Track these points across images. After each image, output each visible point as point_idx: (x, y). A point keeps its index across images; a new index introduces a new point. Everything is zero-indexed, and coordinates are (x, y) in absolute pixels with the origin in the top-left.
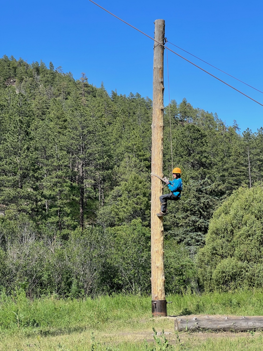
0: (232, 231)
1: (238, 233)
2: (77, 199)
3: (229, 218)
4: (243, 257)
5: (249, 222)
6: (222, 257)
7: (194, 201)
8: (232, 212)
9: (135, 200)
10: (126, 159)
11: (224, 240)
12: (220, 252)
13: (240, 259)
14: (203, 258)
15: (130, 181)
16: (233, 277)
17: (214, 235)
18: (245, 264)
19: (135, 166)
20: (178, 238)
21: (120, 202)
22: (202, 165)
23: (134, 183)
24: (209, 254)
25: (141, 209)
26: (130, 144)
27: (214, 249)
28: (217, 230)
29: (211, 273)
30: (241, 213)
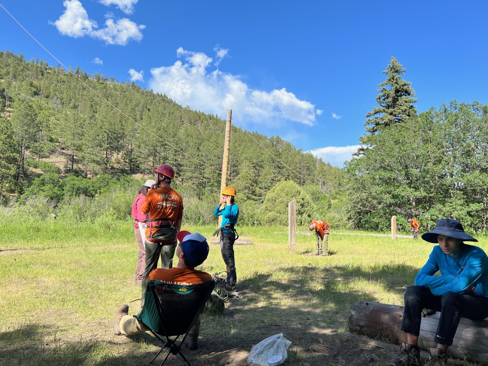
0: (275, 200)
1: (277, 201)
3: (274, 194)
4: (278, 212)
5: (282, 197)
6: (270, 211)
8: (276, 192)
10: (244, 163)
11: (271, 203)
12: (269, 209)
13: (277, 212)
14: (262, 211)
16: (273, 220)
17: (267, 201)
18: (279, 215)
19: (248, 166)
20: (261, 201)
22: (279, 168)
24: (264, 209)
26: (247, 156)
27: (267, 207)
28: (269, 199)
29: (264, 218)
30: (279, 192)
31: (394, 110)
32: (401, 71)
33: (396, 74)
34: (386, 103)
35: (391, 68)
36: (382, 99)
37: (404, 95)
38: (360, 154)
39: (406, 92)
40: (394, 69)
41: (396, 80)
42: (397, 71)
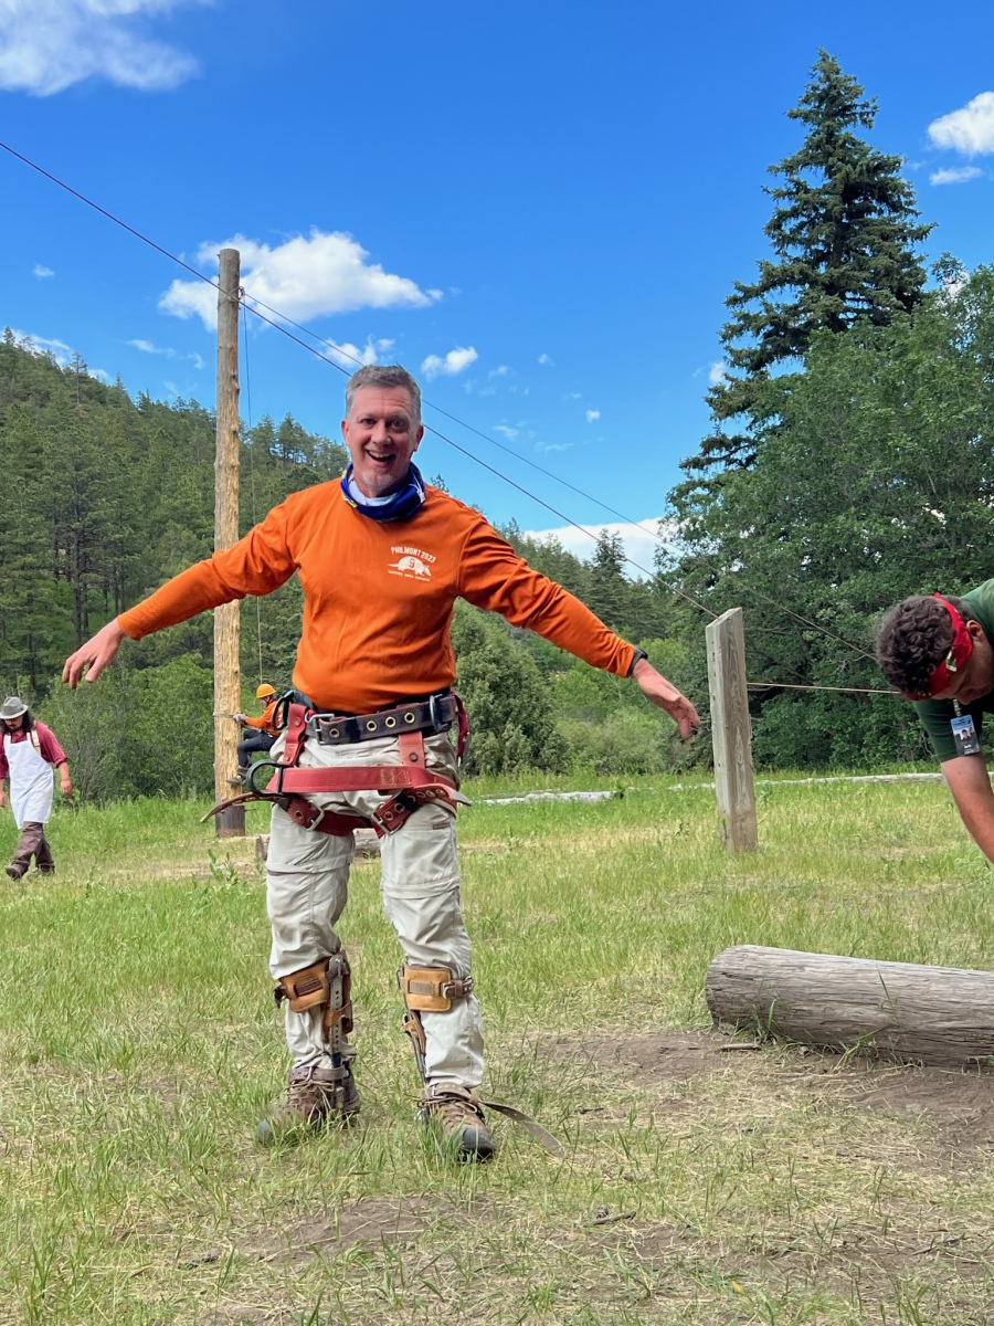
31: (843, 274)
32: (859, 110)
33: (840, 125)
34: (807, 243)
35: (821, 99)
36: (789, 226)
37: (870, 210)
38: (710, 461)
39: (883, 198)
40: (833, 104)
41: (843, 146)
42: (844, 111)
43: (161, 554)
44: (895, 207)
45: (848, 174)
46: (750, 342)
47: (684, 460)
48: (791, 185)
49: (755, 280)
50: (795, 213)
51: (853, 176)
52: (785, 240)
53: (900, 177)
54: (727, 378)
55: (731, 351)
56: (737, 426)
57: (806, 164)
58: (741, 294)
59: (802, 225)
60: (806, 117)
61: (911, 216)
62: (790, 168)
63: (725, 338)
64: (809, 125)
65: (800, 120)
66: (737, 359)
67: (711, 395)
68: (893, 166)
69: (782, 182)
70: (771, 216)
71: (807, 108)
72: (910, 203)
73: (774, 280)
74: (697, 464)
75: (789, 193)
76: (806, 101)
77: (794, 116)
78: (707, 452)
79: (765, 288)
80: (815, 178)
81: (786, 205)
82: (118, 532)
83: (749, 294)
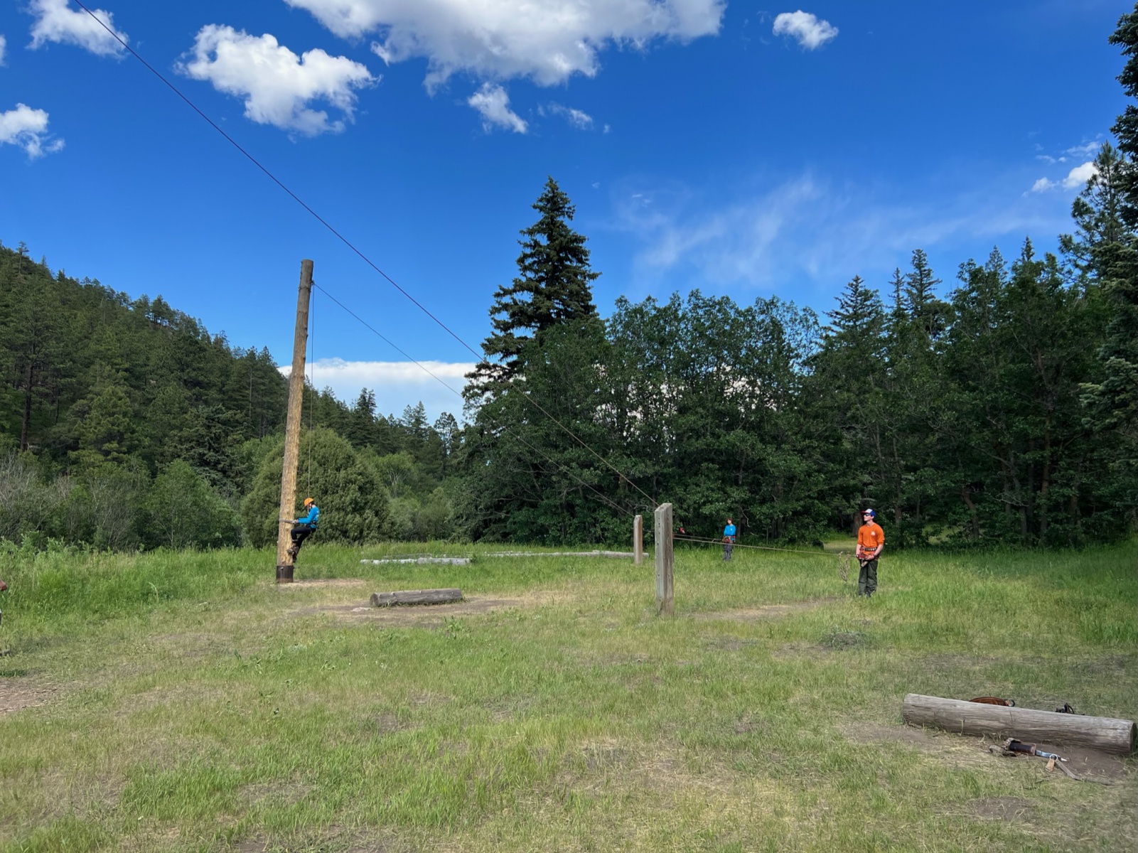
2: (21, 411)
7: (203, 431)
9: (111, 419)
15: (105, 396)
21: (88, 420)
22: (197, 384)
23: (111, 399)
25: (119, 431)
31: (555, 291)
32: (566, 210)
33: (557, 215)
34: (536, 272)
35: (548, 201)
36: (528, 261)
37: (568, 259)
38: (481, 375)
39: (574, 256)
40: (554, 204)
41: (558, 227)
42: (558, 209)
43: (90, 380)
44: (580, 261)
45: (562, 242)
46: (504, 316)
47: (467, 373)
48: (532, 242)
49: (511, 286)
50: (532, 255)
51: (564, 243)
52: (525, 269)
53: (585, 246)
54: (493, 334)
55: (495, 320)
56: (494, 359)
57: (539, 232)
58: (502, 292)
59: (535, 262)
60: (541, 209)
61: (586, 266)
62: (531, 232)
63: (492, 313)
64: (542, 213)
65: (538, 210)
66: (498, 325)
67: (486, 342)
68: (582, 240)
69: (527, 239)
70: (519, 255)
71: (541, 204)
72: (587, 260)
73: (520, 287)
74: (473, 376)
75: (531, 246)
76: (541, 201)
77: (535, 207)
78: (479, 370)
79: (515, 291)
80: (543, 240)
81: (528, 251)
82: (62, 363)
83: (506, 292)
